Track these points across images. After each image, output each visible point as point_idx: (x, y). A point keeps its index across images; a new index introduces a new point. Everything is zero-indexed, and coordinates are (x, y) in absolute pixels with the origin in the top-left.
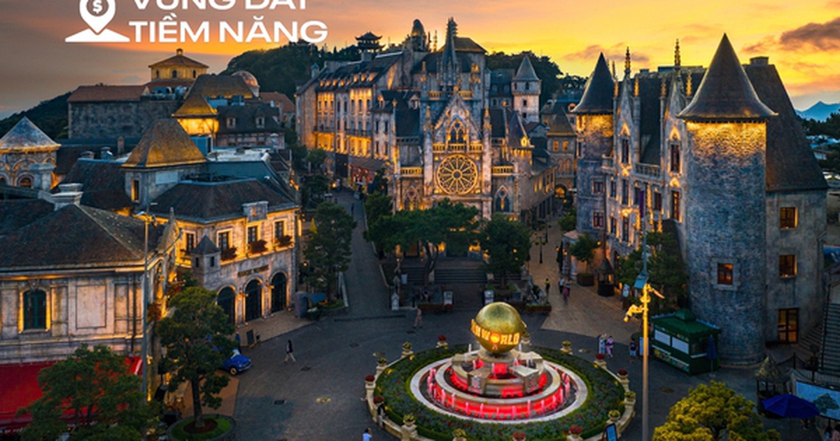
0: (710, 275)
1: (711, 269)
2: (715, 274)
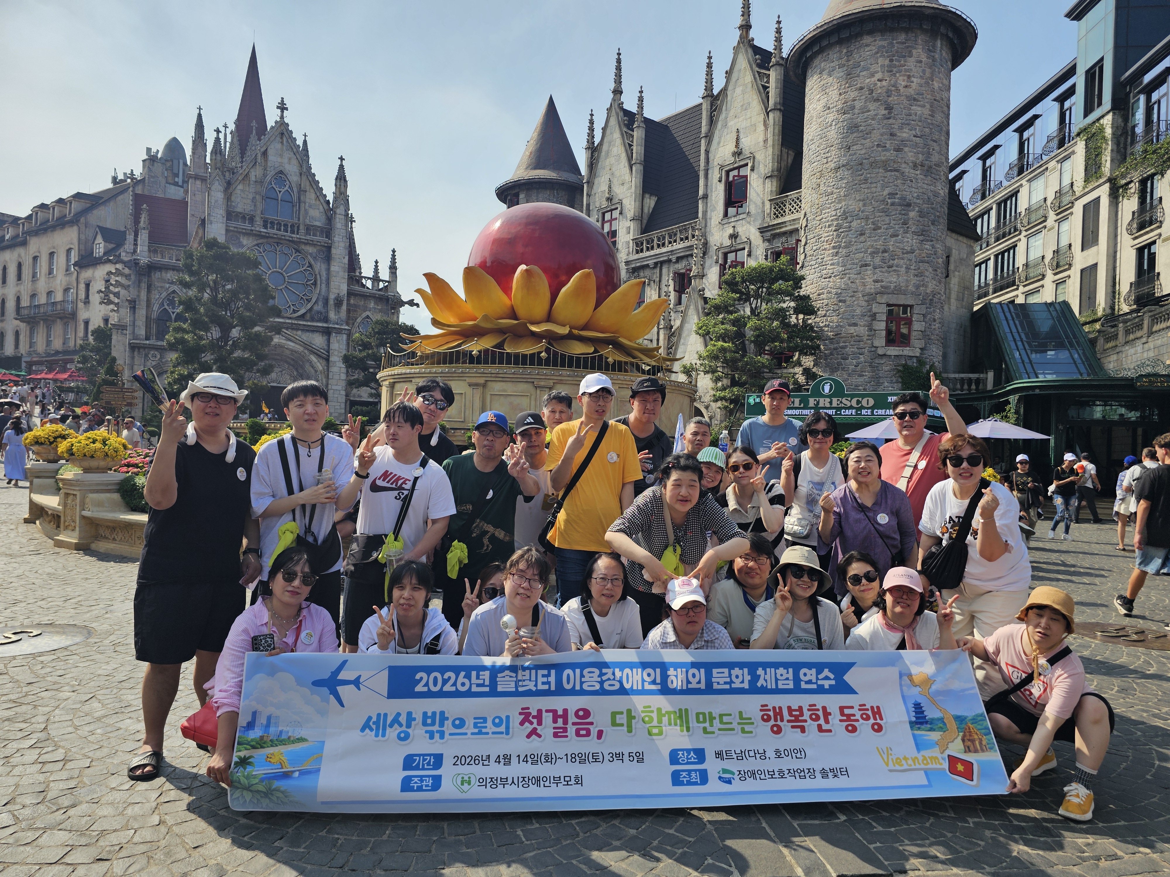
0: (870, 330)
1: (874, 317)
2: (881, 326)
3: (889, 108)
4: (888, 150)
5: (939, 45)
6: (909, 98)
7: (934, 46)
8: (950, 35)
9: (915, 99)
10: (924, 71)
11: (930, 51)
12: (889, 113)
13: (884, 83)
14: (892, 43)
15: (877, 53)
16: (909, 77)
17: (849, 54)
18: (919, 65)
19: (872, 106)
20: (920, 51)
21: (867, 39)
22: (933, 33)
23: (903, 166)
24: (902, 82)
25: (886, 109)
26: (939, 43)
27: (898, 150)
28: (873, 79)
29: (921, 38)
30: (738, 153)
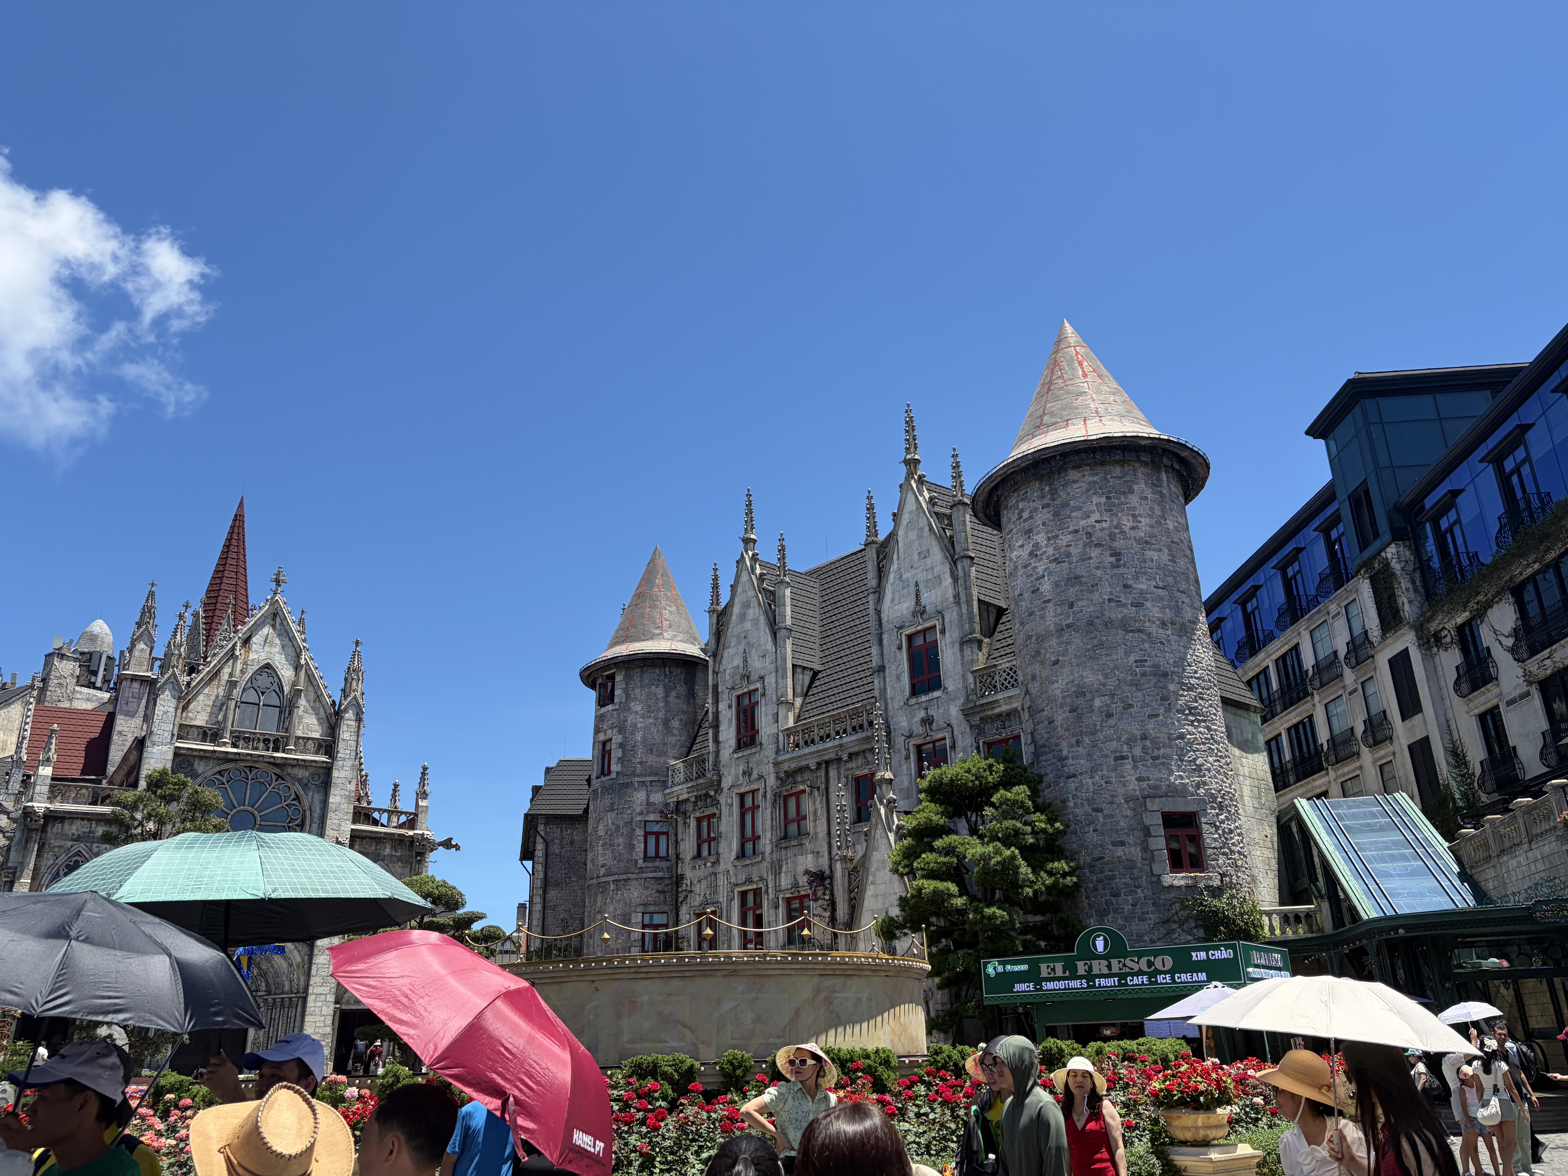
0: (1145, 849)
1: (1147, 832)
2: (1159, 843)
3: (1116, 554)
4: (1124, 606)
5: (1165, 478)
6: (1138, 541)
7: (1159, 479)
8: (1177, 466)
9: (1147, 542)
10: (1152, 509)
11: (1156, 485)
12: (1118, 560)
13: (1104, 525)
14: (1106, 479)
15: (1088, 490)
16: (1134, 516)
17: (1053, 492)
18: (1143, 502)
19: (1095, 553)
20: (1143, 486)
21: (1073, 475)
22: (1156, 466)
23: (1147, 624)
24: (1127, 523)
25: (1111, 555)
26: (1164, 476)
27: (1137, 605)
28: (1089, 520)
29: (1141, 472)
30: (920, 611)
